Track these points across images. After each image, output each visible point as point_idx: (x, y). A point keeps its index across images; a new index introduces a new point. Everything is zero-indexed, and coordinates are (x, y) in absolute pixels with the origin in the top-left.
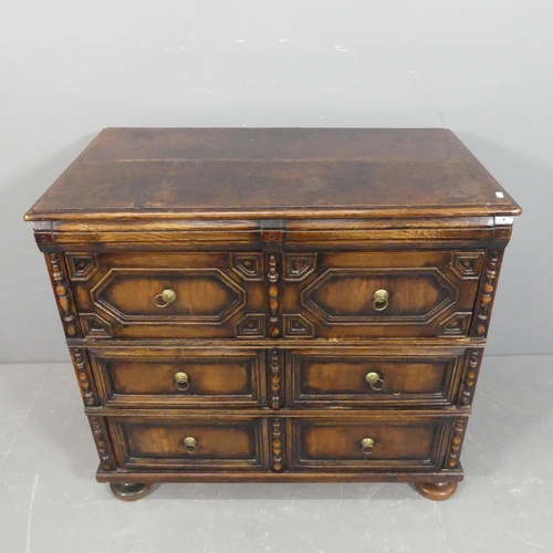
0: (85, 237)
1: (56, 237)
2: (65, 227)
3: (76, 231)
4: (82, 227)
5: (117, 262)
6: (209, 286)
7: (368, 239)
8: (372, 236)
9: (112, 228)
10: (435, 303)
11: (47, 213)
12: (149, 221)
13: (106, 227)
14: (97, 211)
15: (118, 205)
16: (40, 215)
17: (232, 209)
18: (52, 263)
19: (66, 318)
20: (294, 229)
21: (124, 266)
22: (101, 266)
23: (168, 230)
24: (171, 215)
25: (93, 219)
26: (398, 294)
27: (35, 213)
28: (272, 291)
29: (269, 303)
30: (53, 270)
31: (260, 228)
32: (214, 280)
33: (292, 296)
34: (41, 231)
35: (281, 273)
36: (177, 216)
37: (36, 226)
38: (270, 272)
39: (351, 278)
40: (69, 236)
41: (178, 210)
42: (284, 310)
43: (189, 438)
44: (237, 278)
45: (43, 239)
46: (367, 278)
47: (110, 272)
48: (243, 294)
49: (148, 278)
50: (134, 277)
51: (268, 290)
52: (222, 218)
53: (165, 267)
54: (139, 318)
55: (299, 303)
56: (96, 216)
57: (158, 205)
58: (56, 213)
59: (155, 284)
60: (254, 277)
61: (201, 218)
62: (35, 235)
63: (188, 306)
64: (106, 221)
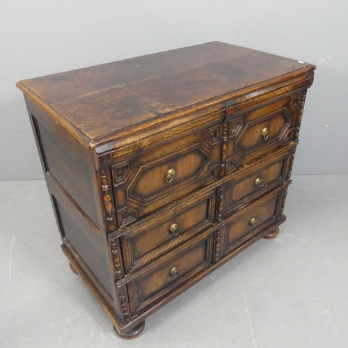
0: (132, 147)
1: (113, 154)
2: (118, 145)
3: (127, 144)
4: (129, 141)
5: (145, 160)
6: (192, 156)
7: (268, 99)
8: (269, 97)
9: (148, 134)
10: (283, 128)
11: (106, 137)
12: (169, 121)
13: (145, 135)
14: (137, 125)
15: (144, 118)
16: (100, 141)
17: (210, 100)
18: (102, 179)
19: (108, 218)
20: (239, 103)
21: (148, 162)
22: (134, 168)
23: (181, 125)
24: (183, 114)
25: (137, 132)
26: (271, 128)
27: (96, 140)
28: (225, 147)
29: (221, 155)
30: (102, 183)
31: (225, 107)
32: (197, 151)
33: (231, 147)
34: (103, 153)
35: (228, 134)
36: (186, 113)
37: (99, 150)
38: (224, 135)
39: (255, 125)
40: (122, 150)
41: (184, 109)
42: (227, 158)
43: (173, 269)
44: (207, 146)
45: (104, 159)
46: (260, 123)
47: (140, 170)
48: (210, 155)
49: (160, 165)
50: (152, 168)
51: (222, 147)
52: (208, 107)
53: (172, 153)
54: (153, 197)
55: (234, 150)
56: (139, 129)
57: (168, 110)
58: (112, 135)
59: (165, 167)
60: (216, 142)
61: (199, 110)
62: (99, 158)
63: (180, 175)
64: (144, 131)
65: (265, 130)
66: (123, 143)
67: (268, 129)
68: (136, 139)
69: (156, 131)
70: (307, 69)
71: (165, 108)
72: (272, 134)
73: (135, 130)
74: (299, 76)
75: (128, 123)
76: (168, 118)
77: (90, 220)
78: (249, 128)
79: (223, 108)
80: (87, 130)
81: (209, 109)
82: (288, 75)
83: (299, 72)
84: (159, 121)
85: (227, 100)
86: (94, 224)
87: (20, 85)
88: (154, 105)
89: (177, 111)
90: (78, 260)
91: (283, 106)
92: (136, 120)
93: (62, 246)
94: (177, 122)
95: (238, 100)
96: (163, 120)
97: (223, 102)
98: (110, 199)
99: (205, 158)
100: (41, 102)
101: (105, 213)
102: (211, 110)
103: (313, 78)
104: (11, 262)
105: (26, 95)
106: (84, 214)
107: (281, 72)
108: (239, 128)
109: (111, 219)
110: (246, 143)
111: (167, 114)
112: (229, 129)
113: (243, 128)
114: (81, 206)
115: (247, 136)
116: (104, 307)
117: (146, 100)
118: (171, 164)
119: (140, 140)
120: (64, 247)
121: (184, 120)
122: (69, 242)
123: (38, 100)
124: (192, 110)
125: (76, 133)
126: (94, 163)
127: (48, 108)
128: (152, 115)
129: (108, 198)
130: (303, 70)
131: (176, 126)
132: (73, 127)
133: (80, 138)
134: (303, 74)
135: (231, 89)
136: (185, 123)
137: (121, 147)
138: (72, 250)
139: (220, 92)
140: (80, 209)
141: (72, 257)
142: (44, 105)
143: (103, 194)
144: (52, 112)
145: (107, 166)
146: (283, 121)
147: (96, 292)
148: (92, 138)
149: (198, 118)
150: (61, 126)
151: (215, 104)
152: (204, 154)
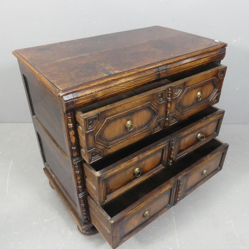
0: (90, 97)
1: (76, 101)
2: (80, 94)
3: (86, 95)
4: (88, 92)
6: (145, 112)
9: (102, 88)
10: (212, 92)
11: (71, 89)
12: (118, 79)
13: (99, 89)
14: (94, 81)
15: (99, 77)
16: (67, 91)
17: (148, 65)
18: (68, 119)
19: (73, 148)
20: (169, 68)
21: (112, 115)
22: (101, 119)
23: (126, 82)
24: (127, 74)
25: (94, 86)
26: (203, 92)
27: (64, 91)
28: (169, 105)
29: (166, 112)
30: (68, 122)
31: (159, 71)
32: (148, 108)
33: (173, 106)
34: (69, 100)
35: (172, 96)
36: (130, 74)
37: (66, 98)
38: (168, 97)
39: (192, 90)
40: (82, 99)
41: (128, 71)
42: (171, 113)
43: (146, 212)
44: (156, 104)
45: (70, 104)
46: (195, 88)
47: (105, 121)
48: (158, 111)
49: (121, 117)
50: (115, 119)
51: (167, 105)
52: (146, 70)
53: (129, 109)
54: (114, 141)
55: (176, 108)
56: (95, 84)
57: (117, 72)
58: (75, 88)
59: (124, 120)
60: (162, 101)
61: (139, 73)
62: (66, 104)
63: (135, 125)
64: (99, 85)
65: (199, 94)
66: (84, 94)
67: (201, 93)
68: (93, 91)
69: (108, 86)
70: (221, 46)
71: (115, 70)
72: (204, 97)
73: (92, 85)
74: (214, 51)
75: (87, 79)
76: (117, 77)
77: (61, 149)
78: (187, 92)
79: (158, 72)
80: (58, 84)
81: (147, 72)
82: (207, 50)
83: (215, 48)
84: (110, 79)
85: (160, 66)
86: (64, 152)
87: (16, 53)
88: (107, 68)
89: (123, 73)
90: (55, 179)
91: (213, 76)
92: (94, 78)
93: (44, 169)
94: (123, 81)
95: (169, 66)
96: (113, 78)
97: (158, 67)
98: (74, 134)
99: (154, 113)
100: (28, 65)
101: (70, 144)
102: (148, 73)
103: (225, 53)
104: (8, 180)
105: (19, 61)
106: (57, 145)
107: (201, 47)
108: (180, 91)
109: (75, 148)
110: (185, 103)
111: (116, 74)
112: (172, 92)
113: (183, 92)
114: (55, 139)
115: (186, 98)
116: (71, 212)
117: (102, 64)
118: (129, 117)
119: (96, 92)
120: (45, 169)
121: (128, 79)
122: (48, 166)
123: (27, 63)
124: (134, 72)
125: (50, 86)
126: (63, 107)
127: (32, 68)
128: (105, 75)
129: (72, 133)
130: (218, 47)
131: (123, 83)
132: (49, 82)
133: (53, 89)
134: (217, 49)
135: (164, 58)
136: (129, 81)
137: (82, 96)
138: (50, 172)
139: (155, 60)
140: (55, 142)
141: (50, 177)
142: (30, 67)
143: (68, 129)
144: (35, 71)
145: (72, 109)
146: (212, 87)
147: (66, 202)
148: (61, 89)
149: (138, 78)
150: (41, 82)
151: (152, 69)
152: (153, 110)
